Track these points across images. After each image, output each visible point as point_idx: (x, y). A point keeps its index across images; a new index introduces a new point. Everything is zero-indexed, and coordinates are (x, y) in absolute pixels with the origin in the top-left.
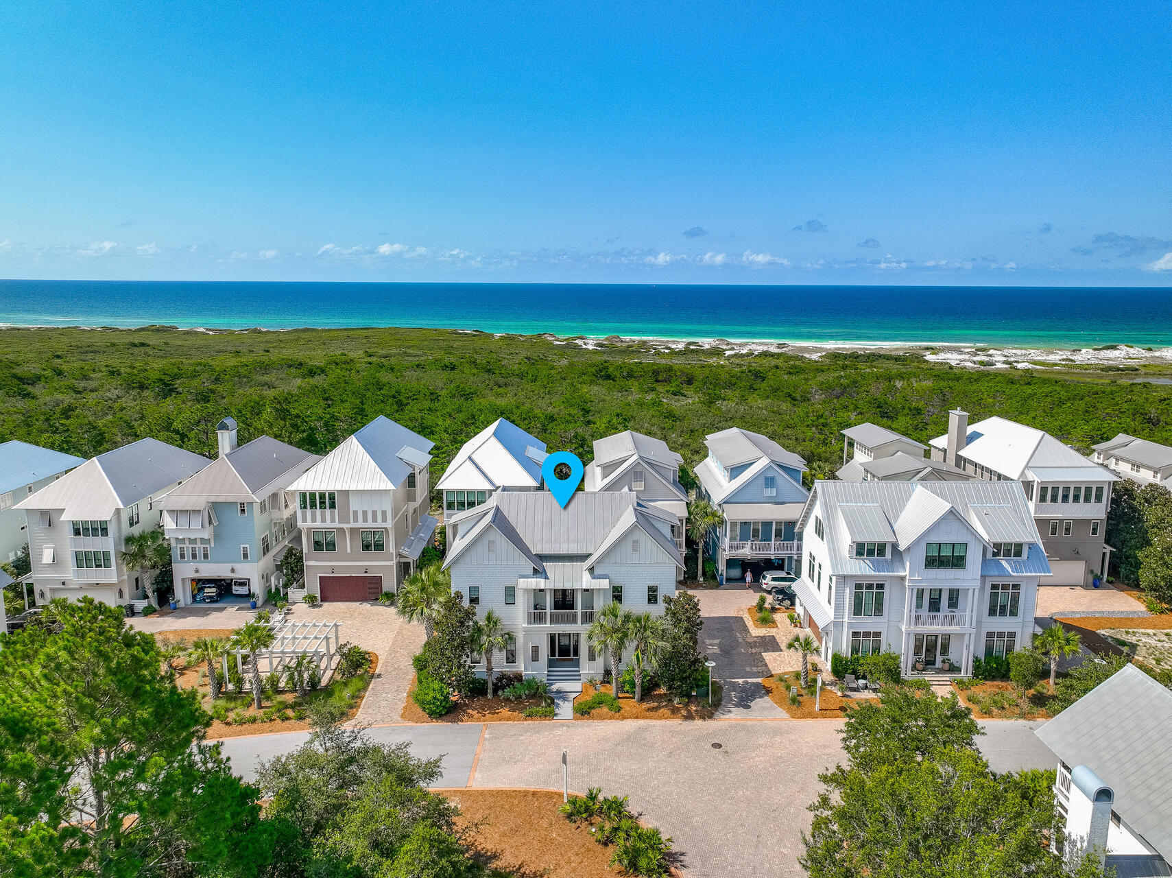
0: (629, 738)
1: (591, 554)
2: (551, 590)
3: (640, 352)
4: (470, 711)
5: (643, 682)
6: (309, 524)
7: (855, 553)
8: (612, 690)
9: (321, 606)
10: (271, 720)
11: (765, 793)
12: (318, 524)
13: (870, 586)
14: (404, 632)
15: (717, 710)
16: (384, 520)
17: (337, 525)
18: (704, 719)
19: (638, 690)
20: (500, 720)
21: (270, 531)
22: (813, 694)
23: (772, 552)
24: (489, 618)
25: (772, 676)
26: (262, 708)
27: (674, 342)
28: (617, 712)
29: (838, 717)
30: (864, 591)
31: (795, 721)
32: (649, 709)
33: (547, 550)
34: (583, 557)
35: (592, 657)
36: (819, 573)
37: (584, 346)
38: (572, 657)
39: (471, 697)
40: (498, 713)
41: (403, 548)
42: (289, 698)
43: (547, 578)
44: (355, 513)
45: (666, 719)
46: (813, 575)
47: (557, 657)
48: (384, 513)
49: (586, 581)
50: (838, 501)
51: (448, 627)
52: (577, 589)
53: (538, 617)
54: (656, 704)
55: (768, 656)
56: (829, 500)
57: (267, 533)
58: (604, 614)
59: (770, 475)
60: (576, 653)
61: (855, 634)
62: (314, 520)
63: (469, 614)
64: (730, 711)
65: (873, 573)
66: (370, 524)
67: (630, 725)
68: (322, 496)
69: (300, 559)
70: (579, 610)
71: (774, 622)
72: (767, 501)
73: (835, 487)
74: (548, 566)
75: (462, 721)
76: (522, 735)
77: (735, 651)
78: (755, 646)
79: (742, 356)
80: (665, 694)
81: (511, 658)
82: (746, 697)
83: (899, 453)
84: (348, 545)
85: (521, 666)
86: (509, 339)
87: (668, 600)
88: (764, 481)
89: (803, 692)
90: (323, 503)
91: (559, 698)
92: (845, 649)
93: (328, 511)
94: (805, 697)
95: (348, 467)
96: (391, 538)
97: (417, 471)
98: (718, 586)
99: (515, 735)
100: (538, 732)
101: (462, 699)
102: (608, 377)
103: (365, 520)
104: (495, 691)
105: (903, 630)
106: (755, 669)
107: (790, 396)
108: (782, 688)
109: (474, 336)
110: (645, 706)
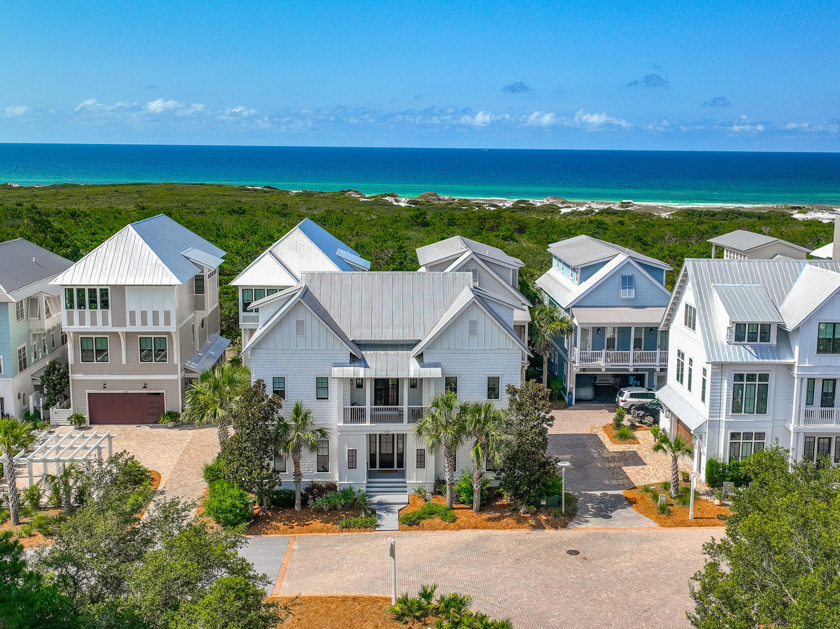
0: (467, 546)
1: (420, 341)
2: (371, 379)
3: (461, 209)
4: (274, 523)
5: (482, 490)
6: (76, 327)
7: (734, 337)
8: (445, 501)
9: (90, 428)
10: (30, 536)
11: (633, 595)
12: (87, 327)
13: (751, 377)
14: (192, 451)
15: (571, 520)
16: (167, 322)
17: (110, 328)
18: (556, 528)
19: (476, 497)
20: (311, 532)
21: (28, 344)
22: (685, 503)
23: (631, 363)
24: (297, 411)
25: (635, 488)
26: (20, 524)
27: (501, 201)
28: (450, 521)
29: (716, 525)
30: (745, 383)
31: (666, 530)
32: (489, 519)
33: (365, 336)
34: (410, 345)
35: (421, 462)
36: (690, 370)
37: (396, 204)
38: (395, 468)
39: (276, 510)
40: (308, 525)
41: (189, 362)
42: (53, 513)
43: (366, 366)
44: (133, 314)
45: (511, 528)
46: (682, 375)
47: (378, 468)
48: (167, 314)
49: (414, 369)
50: (713, 281)
51: (248, 418)
52: (403, 379)
53: (356, 415)
54: (498, 514)
55: (629, 470)
56: (703, 280)
57: (25, 345)
58: (436, 405)
59: (628, 273)
60: (401, 464)
61: (734, 436)
62: (82, 322)
63: (274, 406)
64: (587, 521)
65: (755, 360)
66: (150, 328)
67: (468, 535)
68: (92, 292)
69: (65, 375)
70: (405, 406)
71: (634, 438)
72: (624, 304)
73: (709, 266)
74: (368, 354)
75: (266, 534)
76: (338, 546)
77: (590, 466)
78: (614, 461)
79: (581, 213)
80: (508, 505)
81: (323, 467)
82: (605, 508)
83: (778, 256)
84: (123, 354)
85: (336, 476)
86: (307, 195)
87: (512, 391)
88: (620, 280)
89: (673, 501)
90: (93, 302)
91: (381, 510)
92: (722, 454)
93: (99, 312)
94: (676, 506)
95: (124, 260)
96: (175, 346)
97: (206, 273)
98: (567, 406)
99: (329, 546)
100: (357, 543)
101: (264, 511)
102: (426, 224)
103: (144, 323)
104: (304, 503)
105: (791, 429)
106: (614, 482)
107: (640, 240)
108: (648, 498)
109: (266, 192)
110: (485, 516)
